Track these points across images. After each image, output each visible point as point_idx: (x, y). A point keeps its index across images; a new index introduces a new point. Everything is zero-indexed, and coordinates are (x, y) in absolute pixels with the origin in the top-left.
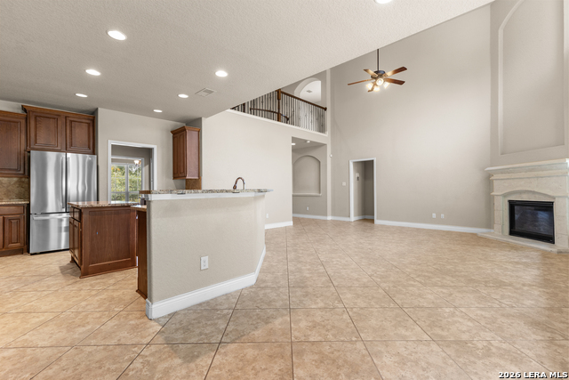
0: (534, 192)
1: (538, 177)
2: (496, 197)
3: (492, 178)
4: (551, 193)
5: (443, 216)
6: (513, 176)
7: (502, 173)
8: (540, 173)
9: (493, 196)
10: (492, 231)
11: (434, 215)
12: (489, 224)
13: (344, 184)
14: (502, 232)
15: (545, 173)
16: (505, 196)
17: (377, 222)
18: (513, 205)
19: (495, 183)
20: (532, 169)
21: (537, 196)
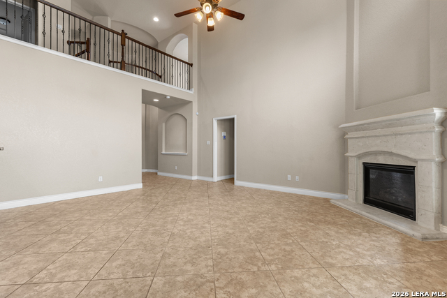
0: (391, 154)
1: (396, 135)
2: (350, 159)
3: (346, 136)
4: (412, 155)
5: (297, 177)
6: (368, 133)
7: (356, 130)
8: (399, 129)
9: (348, 157)
10: (346, 196)
11: (289, 177)
12: (343, 189)
13: (209, 143)
14: (356, 199)
15: (404, 129)
16: (359, 157)
17: (237, 183)
18: (368, 168)
19: (350, 142)
20: (390, 124)
21: (395, 158)
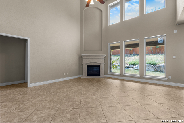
6: (90, 58)
7: (86, 57)
9: (83, 64)
11: (64, 74)
19: (83, 60)
20: (97, 56)
